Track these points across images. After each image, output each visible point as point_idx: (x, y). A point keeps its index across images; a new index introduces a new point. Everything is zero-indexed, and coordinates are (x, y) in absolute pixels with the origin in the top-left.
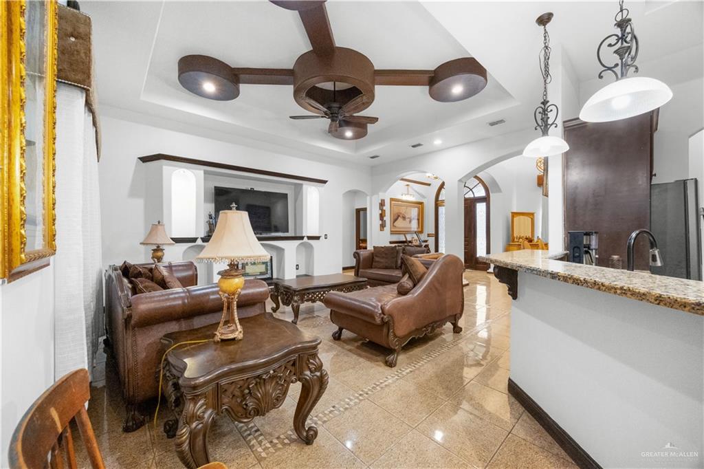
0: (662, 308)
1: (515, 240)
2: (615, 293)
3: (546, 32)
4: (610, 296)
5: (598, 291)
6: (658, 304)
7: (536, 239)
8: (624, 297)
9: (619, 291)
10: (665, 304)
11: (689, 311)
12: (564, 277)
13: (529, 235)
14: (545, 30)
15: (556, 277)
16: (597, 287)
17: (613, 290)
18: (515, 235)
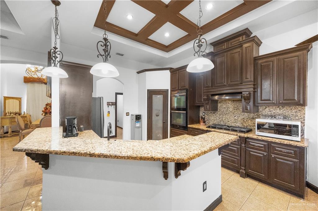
0: (142, 161)
1: (7, 114)
2: (125, 159)
3: (56, 10)
4: (123, 160)
5: (117, 159)
6: (141, 160)
7: (23, 114)
8: (128, 160)
9: (126, 158)
10: (143, 160)
11: (150, 160)
12: (98, 155)
13: (18, 111)
14: (56, 8)
15: (93, 156)
16: (116, 157)
17: (124, 158)
18: (7, 112)
